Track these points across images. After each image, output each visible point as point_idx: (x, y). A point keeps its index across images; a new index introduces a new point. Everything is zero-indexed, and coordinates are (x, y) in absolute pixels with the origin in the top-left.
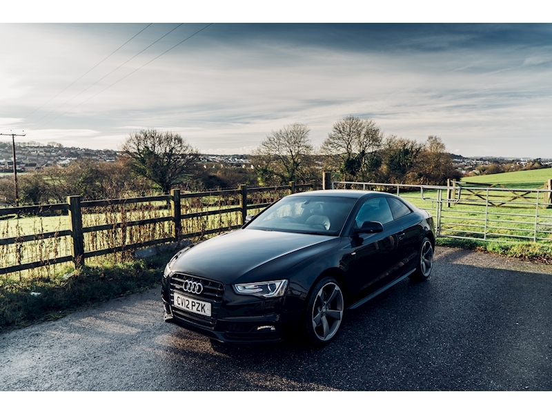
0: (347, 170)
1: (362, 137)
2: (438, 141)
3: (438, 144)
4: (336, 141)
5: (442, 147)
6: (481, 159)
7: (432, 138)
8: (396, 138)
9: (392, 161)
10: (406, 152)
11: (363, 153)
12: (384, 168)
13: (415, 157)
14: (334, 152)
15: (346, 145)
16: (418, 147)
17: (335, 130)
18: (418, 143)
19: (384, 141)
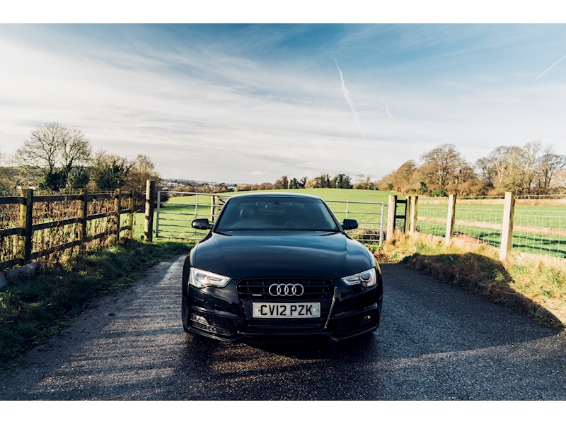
0: (48, 185)
1: (68, 149)
2: (148, 160)
3: (148, 163)
4: (35, 150)
5: (152, 166)
6: (176, 181)
7: (141, 156)
8: (106, 154)
9: (102, 177)
10: (116, 169)
11: (69, 167)
12: (92, 185)
13: (126, 175)
14: (32, 163)
15: (47, 157)
16: (129, 165)
17: (33, 137)
18: (129, 160)
19: (93, 156)
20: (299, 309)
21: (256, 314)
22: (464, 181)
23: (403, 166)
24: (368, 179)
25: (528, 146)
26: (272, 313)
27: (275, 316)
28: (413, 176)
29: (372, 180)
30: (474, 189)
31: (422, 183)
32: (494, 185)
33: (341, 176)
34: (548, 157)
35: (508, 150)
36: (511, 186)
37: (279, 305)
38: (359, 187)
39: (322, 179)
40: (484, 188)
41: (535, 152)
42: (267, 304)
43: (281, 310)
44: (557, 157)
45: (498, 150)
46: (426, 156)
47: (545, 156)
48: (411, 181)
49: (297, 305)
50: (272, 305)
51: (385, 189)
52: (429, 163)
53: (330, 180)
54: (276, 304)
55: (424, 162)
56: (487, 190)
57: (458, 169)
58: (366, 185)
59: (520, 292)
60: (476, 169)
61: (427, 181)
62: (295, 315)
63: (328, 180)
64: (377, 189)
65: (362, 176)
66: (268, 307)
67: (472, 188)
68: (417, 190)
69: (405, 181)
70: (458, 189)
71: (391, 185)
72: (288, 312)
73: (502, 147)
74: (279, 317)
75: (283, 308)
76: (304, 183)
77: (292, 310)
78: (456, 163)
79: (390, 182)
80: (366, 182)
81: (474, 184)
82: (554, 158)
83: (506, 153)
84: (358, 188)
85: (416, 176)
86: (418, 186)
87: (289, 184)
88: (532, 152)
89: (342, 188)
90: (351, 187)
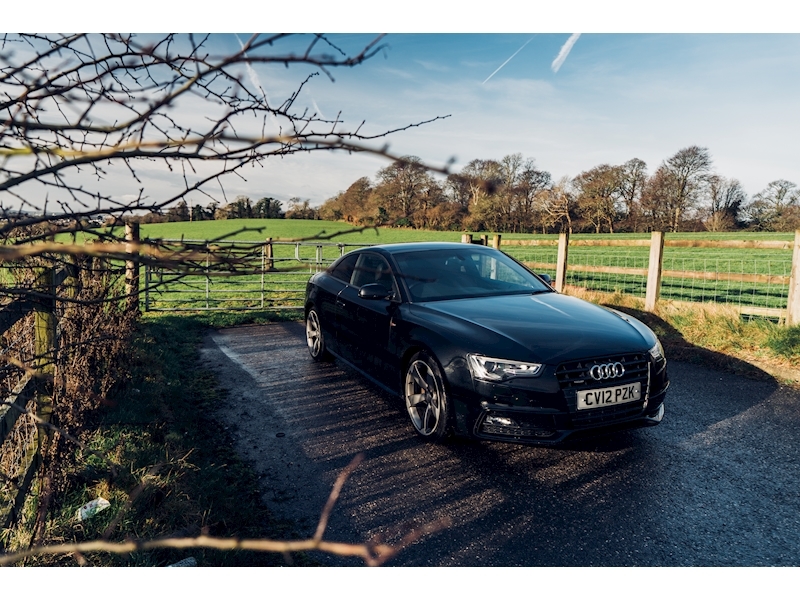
20: (623, 392)
21: (582, 405)
22: (434, 206)
23: (353, 186)
24: (306, 204)
25: (507, 160)
26: (597, 401)
27: (601, 404)
28: (369, 200)
29: (311, 206)
30: (446, 215)
31: (381, 209)
32: (470, 210)
33: (268, 200)
34: (529, 174)
35: (484, 164)
36: (489, 211)
37: (605, 390)
38: (295, 216)
39: (240, 204)
40: (458, 215)
41: (515, 168)
42: (593, 391)
43: (607, 396)
44: (538, 174)
45: (473, 164)
46: (384, 172)
47: (525, 173)
48: (366, 207)
49: (621, 387)
50: (597, 391)
51: (330, 218)
52: (388, 182)
53: (252, 206)
54: (601, 390)
55: (381, 180)
56: (462, 216)
57: (426, 189)
58: (303, 212)
59: (700, 345)
60: (446, 190)
61: (387, 206)
62: (620, 400)
63: (249, 206)
64: (319, 219)
65: (297, 200)
66: (594, 396)
67: (443, 215)
68: (375, 218)
69: (358, 207)
70: (427, 215)
71: (339, 212)
72: (613, 398)
73: (477, 161)
74: (606, 404)
75: (609, 394)
76: (214, 212)
77: (617, 395)
78: (423, 182)
79: (337, 208)
80: (302, 208)
81: (445, 210)
82: (535, 175)
83: (482, 169)
84: (292, 218)
85: (372, 199)
86: (376, 213)
87: (190, 213)
88: (511, 168)
89: (269, 217)
90: (283, 216)
